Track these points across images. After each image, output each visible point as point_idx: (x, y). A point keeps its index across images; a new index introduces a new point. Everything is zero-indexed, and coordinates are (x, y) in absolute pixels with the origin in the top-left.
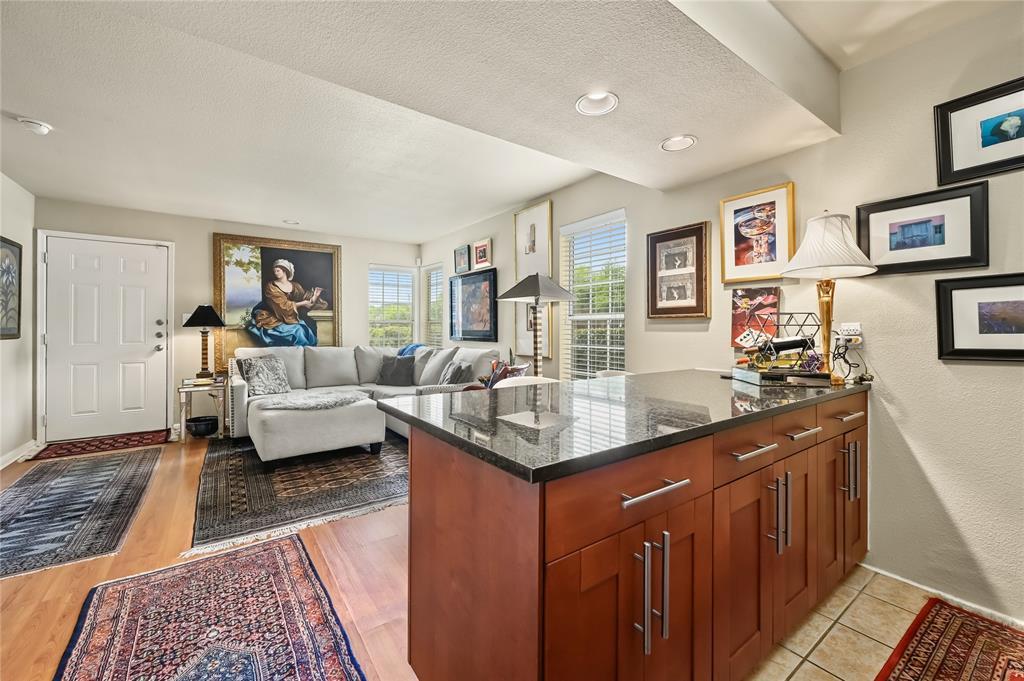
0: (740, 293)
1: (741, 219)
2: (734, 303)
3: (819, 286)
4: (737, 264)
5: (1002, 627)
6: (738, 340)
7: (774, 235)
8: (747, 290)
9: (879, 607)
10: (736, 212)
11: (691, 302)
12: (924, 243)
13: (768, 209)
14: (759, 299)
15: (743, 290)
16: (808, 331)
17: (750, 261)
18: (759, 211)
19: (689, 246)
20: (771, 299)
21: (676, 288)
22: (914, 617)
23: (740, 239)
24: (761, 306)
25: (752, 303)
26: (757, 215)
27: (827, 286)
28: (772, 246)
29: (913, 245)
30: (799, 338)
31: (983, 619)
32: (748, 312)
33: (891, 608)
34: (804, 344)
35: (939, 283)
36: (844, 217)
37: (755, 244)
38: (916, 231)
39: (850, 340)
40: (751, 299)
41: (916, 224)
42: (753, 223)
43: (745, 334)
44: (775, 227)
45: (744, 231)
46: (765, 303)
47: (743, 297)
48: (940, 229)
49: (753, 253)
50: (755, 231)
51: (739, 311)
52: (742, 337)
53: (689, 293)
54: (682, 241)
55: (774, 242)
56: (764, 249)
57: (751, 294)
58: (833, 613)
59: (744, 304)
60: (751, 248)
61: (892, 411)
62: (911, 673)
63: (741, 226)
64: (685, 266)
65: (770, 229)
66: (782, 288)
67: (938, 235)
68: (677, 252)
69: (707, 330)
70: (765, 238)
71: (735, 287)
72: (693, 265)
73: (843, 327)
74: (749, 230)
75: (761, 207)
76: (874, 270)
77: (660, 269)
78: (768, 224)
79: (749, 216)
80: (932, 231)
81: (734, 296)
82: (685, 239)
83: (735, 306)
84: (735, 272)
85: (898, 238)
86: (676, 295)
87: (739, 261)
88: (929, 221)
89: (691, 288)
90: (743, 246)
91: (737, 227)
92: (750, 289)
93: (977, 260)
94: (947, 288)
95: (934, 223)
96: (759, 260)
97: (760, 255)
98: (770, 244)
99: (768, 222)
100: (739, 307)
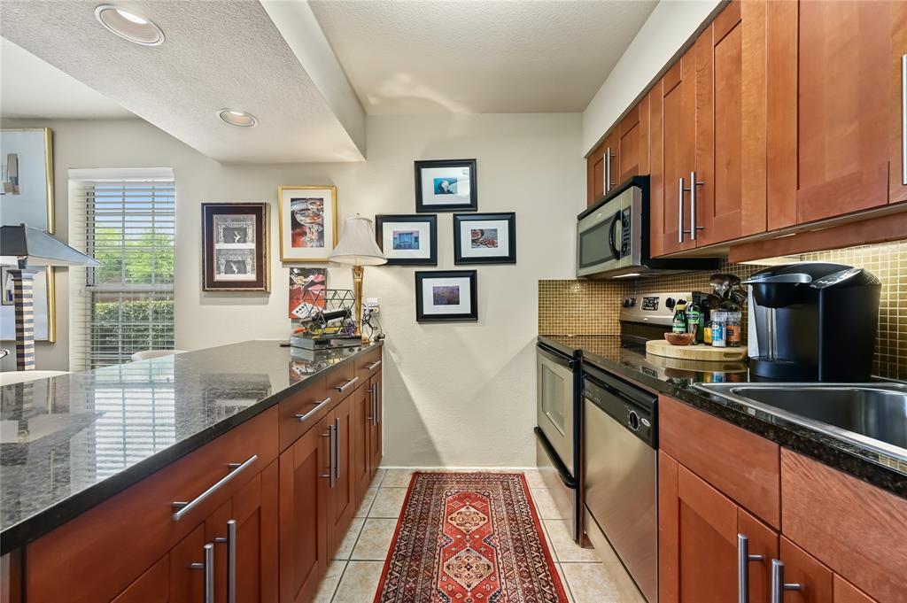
0: (296, 271)
1: (297, 207)
2: (291, 280)
3: (354, 270)
4: (293, 246)
5: (442, 474)
6: (294, 312)
7: (322, 226)
8: (302, 269)
9: (390, 493)
10: (293, 200)
11: (251, 277)
12: (410, 247)
13: (318, 203)
14: (311, 278)
15: (298, 269)
16: (348, 304)
17: (303, 245)
18: (311, 204)
19: (249, 222)
20: (321, 278)
21: (235, 262)
22: (406, 490)
23: (295, 225)
25: (306, 280)
26: (310, 207)
27: (358, 270)
28: (321, 235)
29: (405, 248)
30: (341, 309)
31: (435, 474)
32: (302, 288)
33: (395, 490)
34: (345, 314)
35: (416, 273)
36: (369, 221)
37: (308, 231)
38: (406, 239)
39: (372, 310)
40: (305, 277)
41: (407, 234)
43: (300, 307)
45: (299, 218)
46: (316, 281)
47: (298, 275)
48: (417, 239)
49: (306, 238)
50: (308, 220)
51: (295, 287)
52: (297, 309)
53: (249, 268)
54: (241, 216)
55: (323, 231)
56: (315, 236)
58: (364, 513)
59: (299, 281)
60: (305, 233)
61: (394, 357)
62: (407, 529)
64: (245, 242)
65: (319, 221)
66: (328, 269)
67: (416, 243)
68: (236, 226)
69: (267, 303)
71: (293, 266)
72: (253, 241)
73: (369, 301)
74: (303, 218)
75: (313, 201)
76: (385, 262)
77: (218, 242)
78: (318, 216)
79: (303, 206)
80: (413, 239)
81: (291, 274)
82: (245, 216)
83: (292, 283)
84: (292, 253)
85: (398, 242)
86: (235, 268)
87: (295, 243)
88: (412, 233)
89: (250, 263)
90: (298, 231)
91: (293, 213)
92: (304, 269)
93: (433, 260)
94: (419, 277)
95: (415, 235)
99: (318, 214)
100: (295, 283)
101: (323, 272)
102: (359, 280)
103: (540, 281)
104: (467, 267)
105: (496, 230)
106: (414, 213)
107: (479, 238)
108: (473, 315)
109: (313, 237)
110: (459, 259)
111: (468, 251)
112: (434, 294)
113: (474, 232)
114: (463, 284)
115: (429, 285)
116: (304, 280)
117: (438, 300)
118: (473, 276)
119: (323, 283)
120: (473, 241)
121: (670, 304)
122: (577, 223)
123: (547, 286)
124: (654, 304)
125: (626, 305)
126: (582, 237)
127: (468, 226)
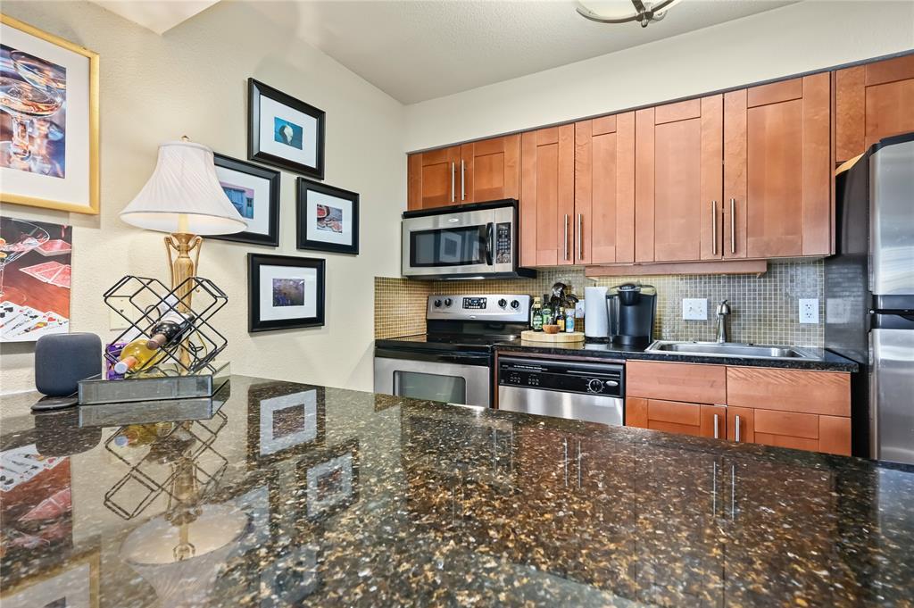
3: (169, 241)
7: (62, 129)
12: (247, 214)
13: (51, 74)
14: (30, 244)
18: (30, 68)
20: (57, 247)
24: (34, 258)
25: (12, 248)
26: (25, 73)
28: (57, 149)
35: (252, 256)
37: (16, 130)
40: (10, 242)
41: (235, 190)
42: (15, 86)
44: (63, 115)
46: (45, 253)
48: (250, 202)
49: (11, 146)
50: (18, 103)
55: (61, 142)
56: (39, 147)
57: (8, 230)
60: (7, 134)
65: (52, 114)
67: (249, 208)
70: (40, 129)
78: (50, 103)
80: (246, 201)
88: (244, 191)
92: (7, 220)
93: (272, 239)
94: (255, 263)
95: (247, 195)
96: (26, 164)
97: (27, 154)
98: (51, 143)
99: (48, 99)
101: (64, 233)
102: (184, 261)
103: (376, 278)
104: (313, 254)
105: (340, 211)
107: (325, 216)
108: (319, 319)
109: (33, 149)
110: (303, 242)
111: (314, 233)
112: (274, 290)
113: (320, 208)
114: (309, 276)
115: (268, 274)
116: (7, 248)
117: (281, 298)
118: (319, 265)
119: (66, 259)
120: (319, 219)
121: (502, 303)
122: (401, 220)
123: (381, 283)
124: (481, 304)
125: (438, 304)
126: (414, 235)
127: (314, 199)
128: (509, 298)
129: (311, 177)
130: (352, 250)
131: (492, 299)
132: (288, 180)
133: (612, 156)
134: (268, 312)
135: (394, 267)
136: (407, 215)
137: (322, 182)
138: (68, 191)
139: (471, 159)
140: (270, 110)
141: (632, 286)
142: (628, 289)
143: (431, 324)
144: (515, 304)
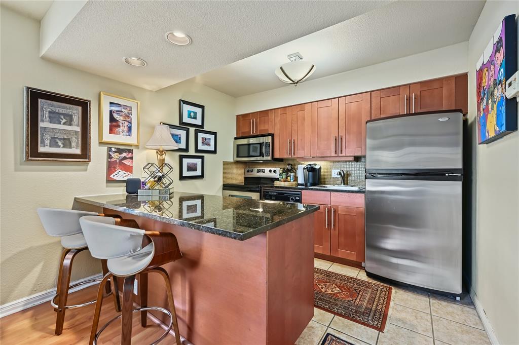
0: (113, 149)
1: (114, 108)
2: (109, 155)
3: (157, 152)
4: (110, 133)
6: (112, 176)
7: (131, 124)
8: (118, 149)
10: (111, 103)
11: (78, 151)
13: (128, 109)
14: (124, 155)
15: (115, 148)
17: (118, 133)
18: (124, 108)
20: (130, 155)
21: (60, 139)
23: (112, 119)
24: (125, 158)
25: (121, 156)
26: (123, 110)
27: (161, 153)
28: (130, 129)
32: (118, 161)
35: (180, 155)
37: (121, 125)
40: (120, 154)
41: (176, 135)
42: (121, 114)
43: (116, 173)
44: (131, 119)
45: (115, 116)
46: (127, 157)
47: (115, 152)
48: (180, 138)
49: (119, 129)
50: (121, 118)
51: (113, 160)
52: (114, 174)
53: (74, 144)
54: (68, 105)
55: (131, 127)
56: (126, 129)
57: (120, 151)
59: (116, 156)
60: (119, 126)
63: (114, 112)
64: (70, 125)
65: (129, 120)
66: (134, 150)
67: (180, 140)
68: (62, 112)
69: (86, 170)
70: (126, 124)
71: (110, 146)
72: (78, 125)
74: (118, 117)
75: (126, 107)
77: (42, 121)
78: (128, 117)
79: (118, 109)
80: (178, 138)
81: (109, 151)
82: (71, 106)
83: (110, 157)
84: (108, 137)
86: (60, 143)
87: (111, 131)
88: (178, 135)
89: (76, 142)
90: (114, 124)
91: (111, 111)
92: (119, 148)
93: (187, 150)
94: (181, 157)
95: (179, 136)
96: (123, 134)
97: (123, 131)
98: (129, 127)
99: (128, 116)
100: (113, 157)
101: (131, 151)
102: (162, 158)
103: (223, 162)
104: (200, 154)
105: (210, 139)
106: (178, 125)
107: (205, 141)
108: (202, 177)
109: (125, 129)
110: (197, 150)
111: (201, 147)
112: (187, 166)
113: (203, 138)
114: (199, 161)
115: (186, 161)
116: (119, 156)
117: (190, 169)
118: (202, 158)
119: (132, 158)
120: (202, 142)
121: (270, 171)
122: (234, 140)
123: (226, 164)
124: (263, 171)
125: (248, 171)
126: (238, 146)
127: (201, 135)
128: (273, 169)
129: (200, 128)
130: (214, 152)
131: (267, 169)
132: (192, 130)
133: (304, 119)
134: (186, 173)
135: (231, 158)
136: (236, 138)
137: (204, 130)
138: (132, 140)
139: (258, 118)
140: (186, 108)
141: (310, 165)
142: (309, 166)
143: (246, 178)
144: (275, 171)
